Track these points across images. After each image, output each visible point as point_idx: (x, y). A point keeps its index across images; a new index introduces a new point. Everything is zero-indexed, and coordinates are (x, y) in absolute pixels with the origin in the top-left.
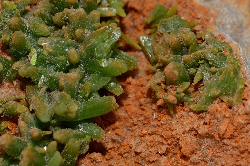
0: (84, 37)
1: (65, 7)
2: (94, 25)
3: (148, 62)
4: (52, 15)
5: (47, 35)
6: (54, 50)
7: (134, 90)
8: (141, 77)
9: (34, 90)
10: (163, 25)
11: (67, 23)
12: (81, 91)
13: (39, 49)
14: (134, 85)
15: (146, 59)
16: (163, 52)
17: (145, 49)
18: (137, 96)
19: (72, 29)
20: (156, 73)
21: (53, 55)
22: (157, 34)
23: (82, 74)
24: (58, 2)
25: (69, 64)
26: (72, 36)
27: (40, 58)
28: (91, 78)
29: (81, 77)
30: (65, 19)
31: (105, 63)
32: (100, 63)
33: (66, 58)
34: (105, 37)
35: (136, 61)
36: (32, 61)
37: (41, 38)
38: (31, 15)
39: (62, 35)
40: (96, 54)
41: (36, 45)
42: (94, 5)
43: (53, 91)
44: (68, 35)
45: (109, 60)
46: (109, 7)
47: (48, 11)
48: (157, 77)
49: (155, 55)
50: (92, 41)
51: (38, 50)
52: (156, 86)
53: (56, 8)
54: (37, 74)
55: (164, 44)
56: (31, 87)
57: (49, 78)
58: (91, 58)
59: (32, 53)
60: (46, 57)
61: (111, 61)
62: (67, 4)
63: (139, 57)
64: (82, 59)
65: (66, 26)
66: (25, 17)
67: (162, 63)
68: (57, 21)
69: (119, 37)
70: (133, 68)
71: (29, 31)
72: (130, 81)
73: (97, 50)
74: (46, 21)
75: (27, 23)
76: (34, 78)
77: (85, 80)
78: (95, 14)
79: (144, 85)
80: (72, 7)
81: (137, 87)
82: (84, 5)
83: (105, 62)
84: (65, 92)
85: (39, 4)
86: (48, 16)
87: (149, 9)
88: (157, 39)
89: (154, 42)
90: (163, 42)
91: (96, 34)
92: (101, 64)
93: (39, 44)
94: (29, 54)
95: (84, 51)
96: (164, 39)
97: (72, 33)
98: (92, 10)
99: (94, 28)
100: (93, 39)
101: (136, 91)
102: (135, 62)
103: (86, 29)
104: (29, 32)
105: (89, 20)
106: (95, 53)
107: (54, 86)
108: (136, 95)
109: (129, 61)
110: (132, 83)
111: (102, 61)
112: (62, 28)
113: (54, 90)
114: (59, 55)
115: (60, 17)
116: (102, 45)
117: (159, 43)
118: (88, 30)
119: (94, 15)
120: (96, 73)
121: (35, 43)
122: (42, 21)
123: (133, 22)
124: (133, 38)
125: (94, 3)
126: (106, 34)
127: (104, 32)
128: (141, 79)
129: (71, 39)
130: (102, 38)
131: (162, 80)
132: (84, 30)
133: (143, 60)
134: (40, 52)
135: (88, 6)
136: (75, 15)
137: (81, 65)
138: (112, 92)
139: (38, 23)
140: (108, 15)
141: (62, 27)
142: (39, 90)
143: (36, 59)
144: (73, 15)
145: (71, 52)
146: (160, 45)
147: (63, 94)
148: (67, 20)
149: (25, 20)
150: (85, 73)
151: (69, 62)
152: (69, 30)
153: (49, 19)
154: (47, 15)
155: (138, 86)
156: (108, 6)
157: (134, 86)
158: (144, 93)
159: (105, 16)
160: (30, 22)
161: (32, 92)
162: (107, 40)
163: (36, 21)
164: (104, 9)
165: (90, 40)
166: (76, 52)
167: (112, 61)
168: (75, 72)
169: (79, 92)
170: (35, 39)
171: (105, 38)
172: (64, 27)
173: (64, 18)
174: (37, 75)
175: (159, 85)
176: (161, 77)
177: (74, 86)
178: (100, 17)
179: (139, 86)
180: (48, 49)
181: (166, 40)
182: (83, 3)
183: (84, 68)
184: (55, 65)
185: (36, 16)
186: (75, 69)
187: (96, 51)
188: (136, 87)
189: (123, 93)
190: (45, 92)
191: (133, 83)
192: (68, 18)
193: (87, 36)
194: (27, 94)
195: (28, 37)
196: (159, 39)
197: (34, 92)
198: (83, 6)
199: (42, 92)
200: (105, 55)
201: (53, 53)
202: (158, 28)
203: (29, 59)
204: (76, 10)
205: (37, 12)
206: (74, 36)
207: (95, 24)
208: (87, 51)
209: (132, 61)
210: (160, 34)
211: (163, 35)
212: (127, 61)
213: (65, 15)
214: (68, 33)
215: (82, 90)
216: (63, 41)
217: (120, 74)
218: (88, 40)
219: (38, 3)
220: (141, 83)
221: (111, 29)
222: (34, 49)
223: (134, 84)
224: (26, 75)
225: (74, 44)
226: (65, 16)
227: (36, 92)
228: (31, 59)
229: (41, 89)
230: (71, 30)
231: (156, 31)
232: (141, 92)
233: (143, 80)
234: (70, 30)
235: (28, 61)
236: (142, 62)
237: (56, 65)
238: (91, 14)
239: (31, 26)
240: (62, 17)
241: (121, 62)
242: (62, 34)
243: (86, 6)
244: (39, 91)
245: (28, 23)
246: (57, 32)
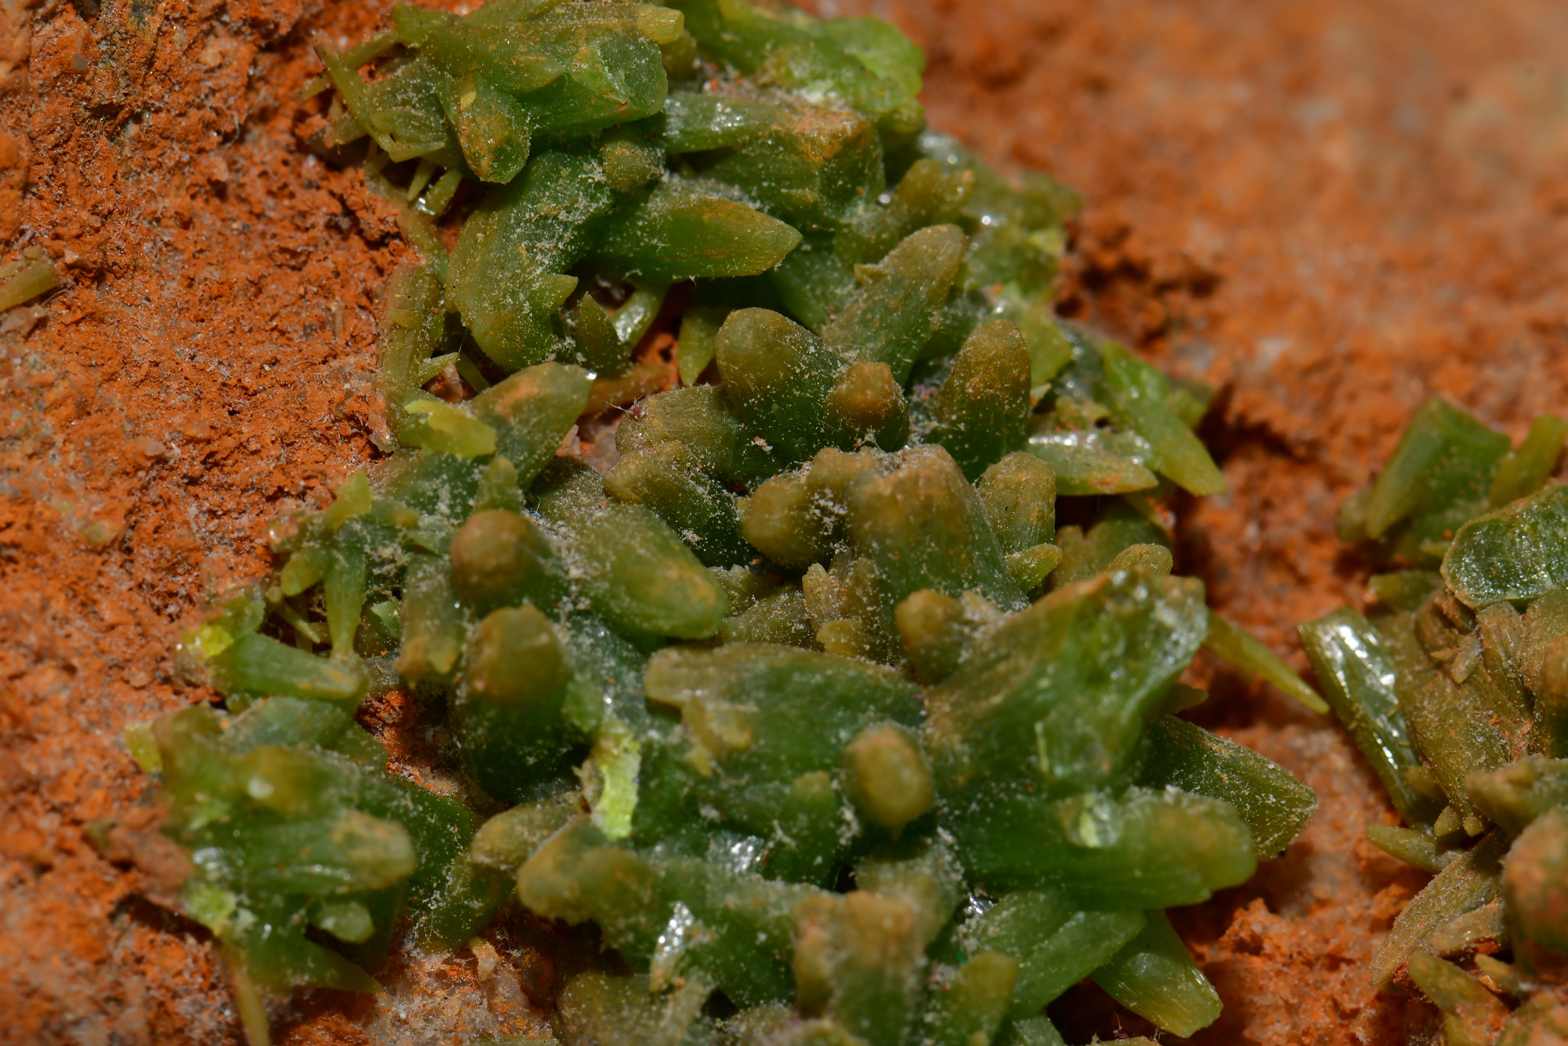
0: (958, 645)
1: (822, 436)
2: (1017, 555)
3: (1372, 799)
4: (730, 491)
5: (706, 634)
6: (755, 737)
7: (1286, 994)
8: (1323, 903)
9: (619, 1008)
10: (1477, 548)
11: (838, 548)
12: (939, 1012)
13: (652, 726)
14: (1280, 959)
15: (1358, 781)
16: (1482, 734)
17: (1352, 715)
18: (1305, 1033)
19: (874, 587)
20: (1437, 877)
21: (750, 767)
22: (1438, 612)
23: (946, 896)
24: (775, 406)
25: (855, 827)
26: (870, 632)
27: (660, 786)
28: (1002, 922)
29: (943, 920)
30: (826, 520)
31: (1097, 820)
32: (1067, 823)
33: (836, 791)
34: (1105, 647)
35: (1300, 800)
36: (604, 813)
37: (666, 657)
38: (588, 490)
39: (802, 627)
40: (1044, 764)
41: (632, 698)
42: (1009, 417)
43: (745, 1007)
44: (844, 630)
45: (1130, 800)
46: (1107, 430)
47: (704, 461)
48: (1446, 908)
49: (1425, 759)
50: (1016, 670)
51: (644, 732)
52: (1445, 971)
53: (760, 442)
54: (646, 896)
55: (1489, 679)
56: (600, 987)
57: (720, 924)
58: (1009, 791)
59: (607, 752)
60: (702, 781)
61: (1141, 807)
62: (833, 420)
63: (1312, 761)
64: (944, 792)
65: (827, 568)
66: (553, 506)
67: (1477, 813)
68: (768, 533)
69: (1194, 647)
70: (1276, 843)
71: (581, 606)
72: (1257, 929)
73: (1047, 733)
74: (691, 535)
75: (569, 549)
76: (621, 923)
77: (966, 936)
78: (1019, 484)
79: (1347, 955)
80: (870, 437)
81: (1307, 969)
82: (940, 421)
83: (1104, 814)
84: (835, 1019)
85: (640, 419)
86: (707, 499)
87: (1364, 431)
88: (1439, 648)
89: (1418, 668)
90: (1482, 669)
91: (1044, 625)
92: (1076, 824)
93: (656, 693)
94: (587, 765)
95: (956, 738)
96: (1487, 645)
97: (874, 613)
98: (994, 457)
99: (1018, 576)
100: (1023, 662)
101: (1294, 1001)
102: (1292, 803)
103: (970, 588)
104: (580, 613)
105: (984, 525)
106: (1036, 753)
107: (753, 975)
108: (1295, 1026)
109: (1251, 798)
110: (1268, 948)
111: (1080, 809)
112: (805, 578)
113: (757, 1004)
114: (792, 766)
115: (791, 508)
116: (1080, 700)
117: (1447, 674)
118: (980, 598)
119: (1016, 491)
120: (1042, 889)
121: (624, 686)
122: (667, 532)
123: (1263, 526)
124: (1262, 631)
125: (1010, 404)
126: (1111, 631)
127: (1099, 609)
128: (1324, 914)
129: (863, 653)
130: (1087, 655)
131: (1480, 932)
132: (956, 596)
133: (1337, 785)
134: (663, 751)
135: (967, 423)
136: (893, 497)
137: (932, 833)
138: (1143, 1012)
139: (642, 551)
140: (1104, 483)
141: (805, 572)
142: (652, 1003)
143: (633, 799)
144: (879, 497)
145: (875, 753)
146: (1457, 686)
147: (823, 1034)
148: (835, 528)
149: (550, 529)
150: (964, 884)
151: (858, 813)
152: (851, 595)
153: (712, 515)
154: (700, 490)
155: (1309, 964)
156: (1101, 423)
157: (1284, 965)
158: (1355, 1013)
159: (1080, 493)
160: (589, 546)
161: (604, 1018)
162: (1114, 668)
163: (632, 537)
164: (1070, 441)
165: (1002, 667)
166: (908, 752)
167: (1148, 811)
168: (900, 885)
169: (929, 1018)
170: (622, 661)
171: (1104, 657)
172: (817, 569)
173: (817, 512)
174: (641, 906)
175: (1462, 965)
176: (1471, 909)
177: (898, 981)
178: (1052, 500)
179: (1318, 967)
180: (715, 726)
181: (1502, 655)
182: (937, 404)
183: (958, 856)
184: (759, 835)
185: (628, 501)
186: (901, 866)
187: (1042, 743)
188: (1293, 972)
189: (1217, 1022)
190: (698, 1021)
191: (1278, 948)
192: (842, 512)
193: (977, 635)
194: (573, 1029)
195: (579, 646)
196: (1452, 644)
197: (622, 1020)
198: (935, 424)
199: (675, 1020)
200: (1105, 768)
201: (754, 754)
202: (1443, 570)
203: (583, 799)
204: (898, 461)
205: (633, 473)
206: (884, 637)
207: (1019, 549)
208: (976, 743)
209: (1272, 799)
210: (1455, 614)
211: (1475, 623)
212: (1238, 796)
213: (827, 491)
214: (845, 613)
215: (946, 1007)
216: (814, 673)
217: (1205, 894)
218: (989, 666)
219: (637, 412)
220: (1327, 941)
221: (1141, 593)
222: (621, 730)
223: (1285, 949)
224: (568, 904)
225: (889, 690)
226: (822, 502)
227: (637, 1022)
228: (599, 793)
229: (670, 997)
230: (866, 594)
231: (1428, 588)
232: (1330, 1003)
233: (1341, 922)
234: (859, 592)
235: (579, 809)
236: (1333, 795)
237: (767, 837)
238: (993, 478)
239: (596, 569)
240: (807, 509)
241: (1210, 815)
242: (801, 622)
243: (954, 423)
244: (659, 1016)
245: (578, 550)
246: (770, 611)
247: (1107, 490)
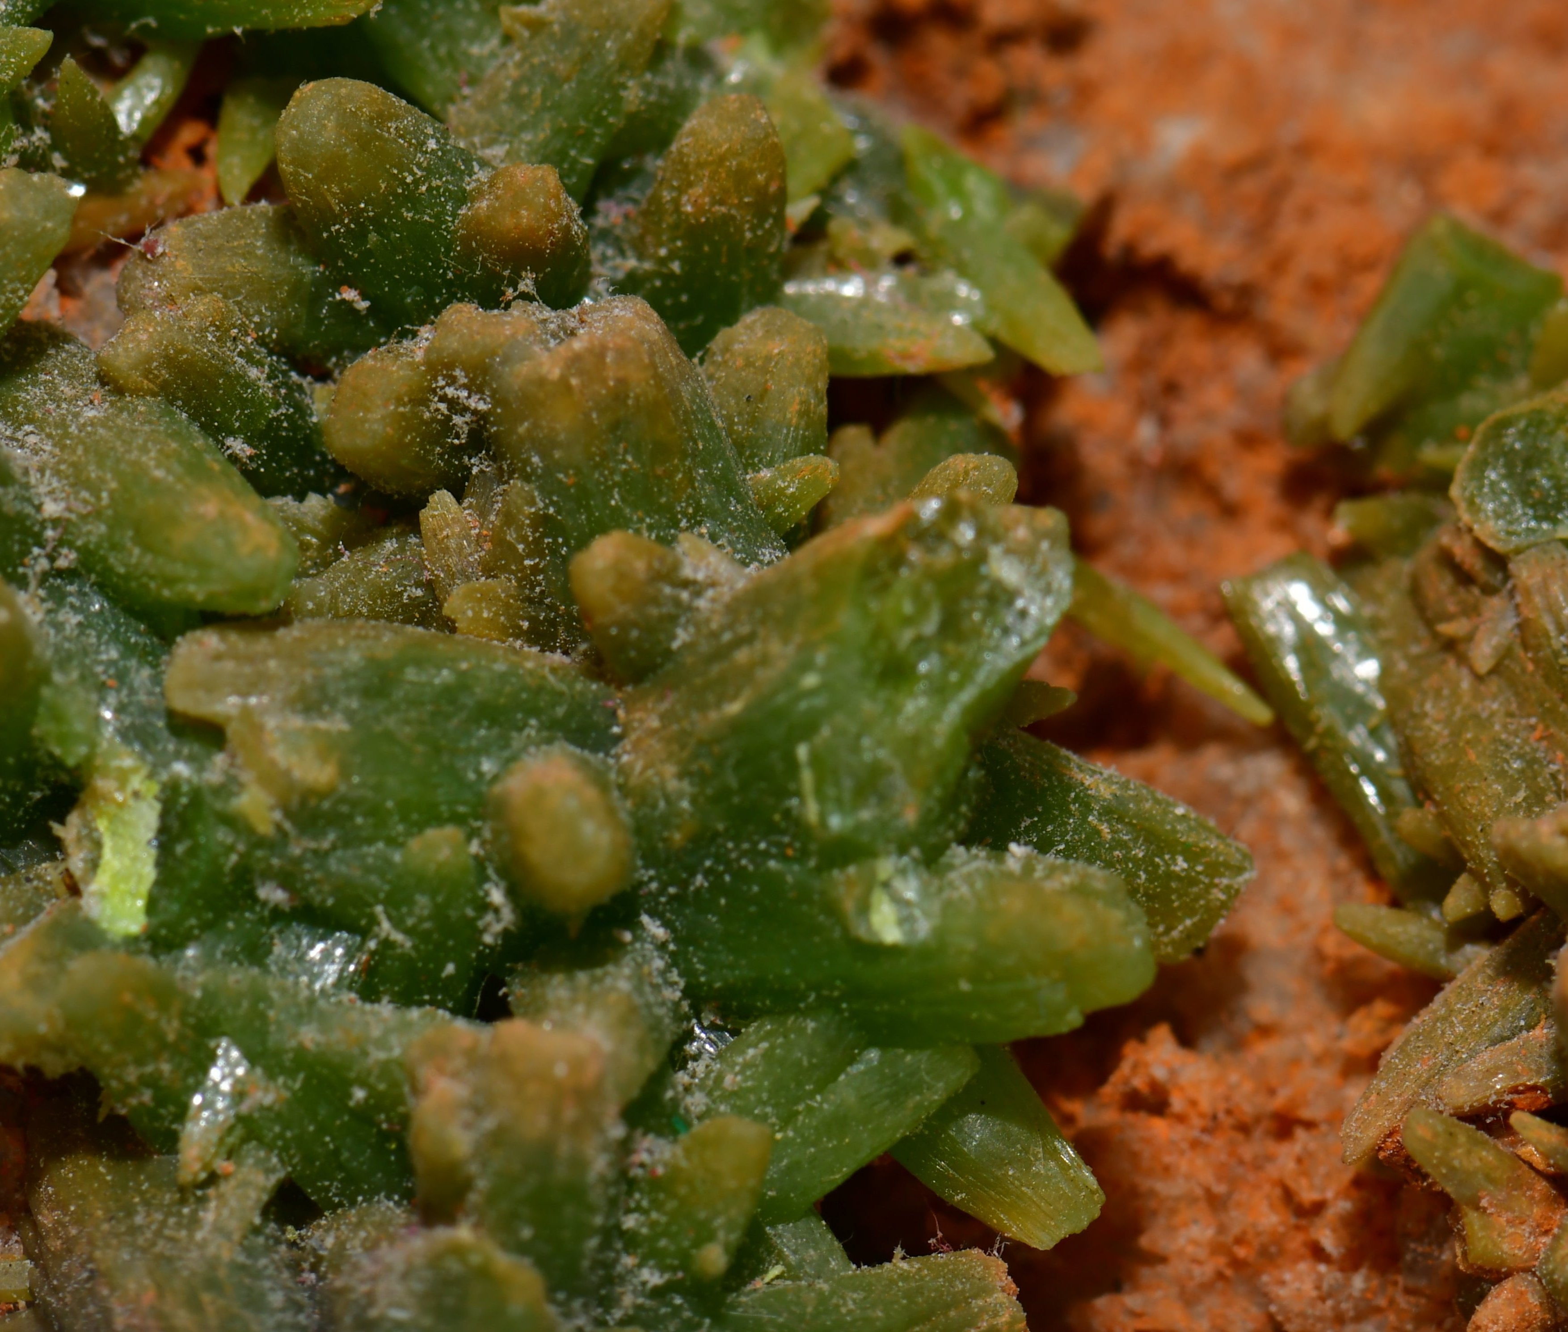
0: (673, 619)
1: (449, 284)
2: (766, 474)
3: (1343, 862)
4: (303, 374)
5: (264, 606)
6: (345, 771)
7: (1207, 1177)
8: (1265, 1031)
9: (130, 1212)
10: (1509, 456)
11: (477, 465)
12: (645, 1212)
13: (177, 756)
14: (1197, 1122)
15: (1320, 833)
16: (1520, 756)
17: (1309, 727)
18: (1240, 1241)
19: (535, 527)
20: (1448, 988)
21: (336, 819)
22: (1447, 560)
23: (656, 1026)
24: (373, 237)
25: (508, 916)
26: (530, 600)
27: (192, 852)
28: (746, 1066)
29: (651, 1064)
30: (457, 420)
31: (898, 901)
32: (849, 906)
33: (476, 857)
34: (908, 621)
35: (1226, 865)
36: (102, 896)
37: (200, 643)
38: (72, 376)
39: (419, 593)
40: (812, 811)
41: (145, 711)
42: (752, 251)
43: (334, 1207)
44: (487, 597)
45: (951, 867)
46: (911, 271)
47: (259, 327)
48: (1463, 1037)
49: (1429, 796)
50: (765, 660)
51: (166, 765)
52: (1462, 1139)
53: (350, 294)
54: (171, 1029)
55: (1530, 667)
56: (98, 1176)
57: (291, 1074)
58: (756, 855)
59: (107, 798)
60: (259, 842)
61: (969, 879)
62: (467, 258)
63: (1247, 802)
64: (650, 858)
65: (459, 498)
66: (16, 402)
67: (1512, 884)
68: (362, 442)
69: (1050, 620)
70: (1189, 935)
71: (62, 563)
72: (1160, 1073)
73: (816, 761)
74: (238, 446)
75: (42, 470)
76: (132, 1074)
77: (687, 1089)
78: (768, 358)
79: (1306, 1113)
80: (527, 284)
81: (1239, 1137)
82: (641, 257)
83: (910, 891)
84: (476, 1226)
85: (156, 260)
86: (265, 387)
87: (1327, 268)
88: (1448, 618)
89: (1415, 650)
90: (1519, 651)
91: (809, 587)
92: (865, 908)
93: (183, 703)
94: (74, 818)
95: (670, 769)
96: (1527, 612)
97: (535, 570)
98: (730, 316)
99: (768, 507)
100: (775, 647)
101: (1220, 1189)
102: (1214, 869)
103: (690, 528)
104: (60, 573)
105: (712, 426)
106: (798, 794)
107: (345, 1155)
108: (1222, 1229)
109: (1148, 862)
110: (1177, 1103)
111: (870, 884)
112: (424, 514)
113: (353, 1203)
114: (404, 819)
115: (399, 401)
116: (868, 707)
117: (1463, 660)
118: (705, 545)
119: (764, 370)
120: (810, 1012)
121: (132, 691)
122: (199, 442)
123: (1165, 422)
124: (1163, 593)
125: (753, 229)
126: (917, 595)
127: (898, 561)
128: (1267, 1049)
129: (518, 633)
130: (878, 633)
131: (1518, 1075)
132: (668, 542)
133: (1288, 839)
134: (196, 795)
135: (684, 261)
136: (564, 380)
137: (634, 924)
138: (975, 1210)
139: (159, 473)
140: (906, 356)
141: (424, 504)
142: (183, 1201)
143: (149, 873)
144: (542, 382)
145: (539, 794)
146: (1479, 678)
147: (458, 1251)
148: (471, 432)
149: (12, 439)
150: (685, 1006)
151: (512, 893)
152: (499, 541)
153: (273, 414)
154: (253, 373)
155: (1244, 1129)
156: (902, 259)
157: (1204, 1130)
158: (1319, 1208)
159: (867, 371)
160: (73, 465)
161: (105, 1227)
162: (923, 655)
163: (144, 450)
164: (851, 289)
165: (742, 656)
166: (591, 793)
167: (979, 885)
168: (580, 1009)
169: (630, 1222)
170: (129, 650)
171: (907, 636)
172: (442, 499)
173: (443, 406)
174: (163, 1045)
175: (1489, 1130)
176: (1503, 1039)
177: (579, 1164)
178: (822, 385)
179: (1258, 1133)
180: (279, 755)
181: (1551, 628)
182: (635, 231)
183: (675, 960)
184: (352, 929)
185: (137, 392)
186: (582, 977)
187: (807, 777)
188: (1218, 1142)
189: (1093, 1225)
190: (256, 1231)
191: (1193, 1103)
192: (482, 407)
193: (702, 603)
194: (55, 1244)
195: (59, 627)
196: (1471, 610)
197: (134, 1230)
198: (631, 263)
199: (218, 1229)
200: (910, 817)
201: (343, 800)
202: (1455, 491)
203: (68, 874)
204: (572, 323)
205: (144, 348)
206: (552, 607)
207: (770, 465)
208: (701, 778)
209: (1181, 864)
210: (1474, 563)
211: (1507, 577)
212: (1126, 859)
213: (457, 373)
214: (490, 570)
215: (656, 1205)
216: (439, 668)
217: (1074, 1019)
218: (722, 653)
219: (151, 248)
220: (1272, 1092)
221: (966, 533)
222: (128, 762)
223: (1205, 1105)
224: (44, 1044)
225: (561, 694)
226: (450, 391)
227: (158, 1234)
228: (94, 864)
229: (211, 1191)
230: (523, 539)
231: (1431, 521)
232: (1278, 1192)
233: (1295, 1061)
234: (511, 536)
235: (62, 889)
236: (1280, 856)
237: (365, 933)
238: (726, 349)
239: (85, 502)
240: (425, 403)
241: (1081, 891)
242: (418, 584)
243: (663, 261)
244: (194, 1222)
245: (57, 473)
246: (368, 566)
247: (912, 368)
